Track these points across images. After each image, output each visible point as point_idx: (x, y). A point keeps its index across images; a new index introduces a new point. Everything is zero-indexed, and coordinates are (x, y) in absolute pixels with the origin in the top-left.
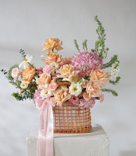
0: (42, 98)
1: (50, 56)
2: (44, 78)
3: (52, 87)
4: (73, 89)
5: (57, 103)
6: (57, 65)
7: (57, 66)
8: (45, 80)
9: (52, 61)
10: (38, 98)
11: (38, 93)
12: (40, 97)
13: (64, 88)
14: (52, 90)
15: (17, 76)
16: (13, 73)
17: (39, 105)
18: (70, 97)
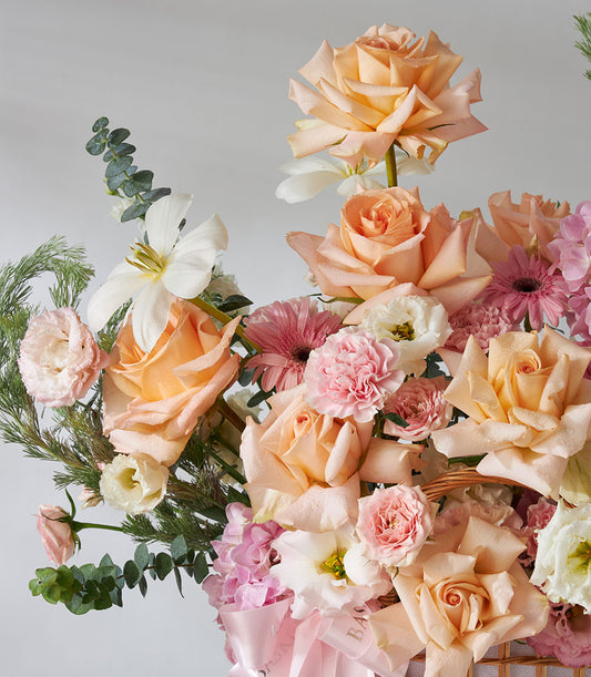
0: (288, 594)
1: (369, 225)
2: (313, 440)
3: (382, 527)
4: (574, 551)
5: (421, 656)
6: (433, 325)
7: (430, 330)
8: (324, 456)
9: (388, 280)
10: (254, 594)
11: (253, 547)
12: (271, 591)
13: (489, 537)
14: (387, 557)
15: (68, 391)
16: (37, 360)
17: (267, 656)
18: (542, 619)
